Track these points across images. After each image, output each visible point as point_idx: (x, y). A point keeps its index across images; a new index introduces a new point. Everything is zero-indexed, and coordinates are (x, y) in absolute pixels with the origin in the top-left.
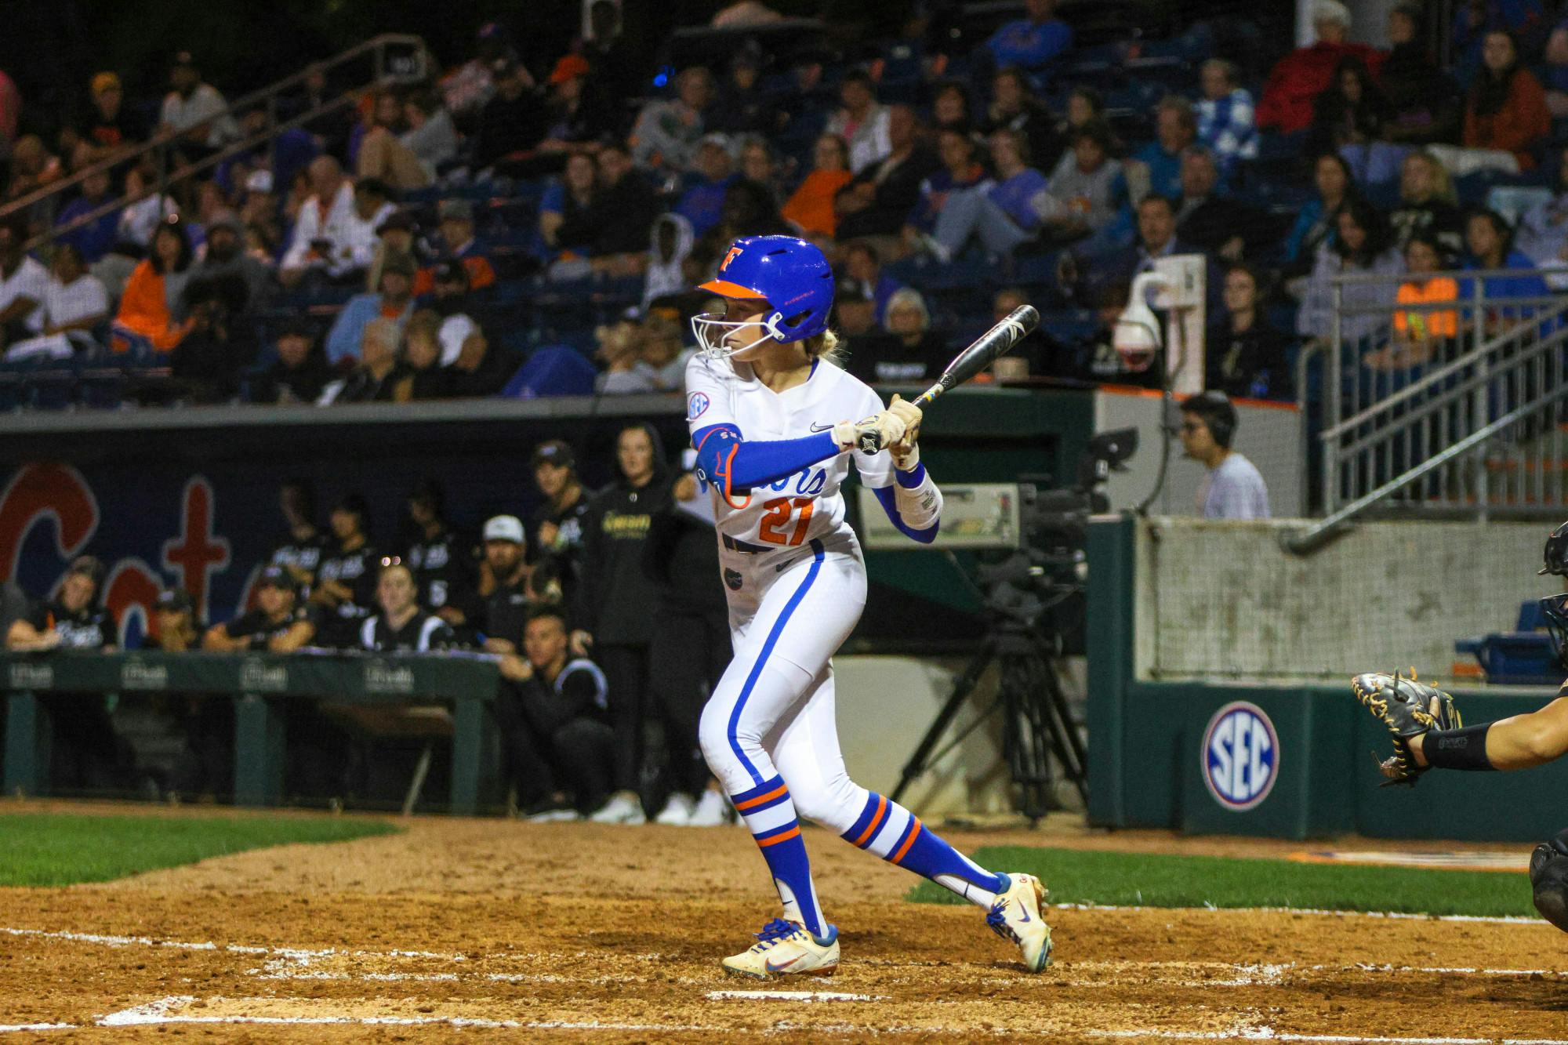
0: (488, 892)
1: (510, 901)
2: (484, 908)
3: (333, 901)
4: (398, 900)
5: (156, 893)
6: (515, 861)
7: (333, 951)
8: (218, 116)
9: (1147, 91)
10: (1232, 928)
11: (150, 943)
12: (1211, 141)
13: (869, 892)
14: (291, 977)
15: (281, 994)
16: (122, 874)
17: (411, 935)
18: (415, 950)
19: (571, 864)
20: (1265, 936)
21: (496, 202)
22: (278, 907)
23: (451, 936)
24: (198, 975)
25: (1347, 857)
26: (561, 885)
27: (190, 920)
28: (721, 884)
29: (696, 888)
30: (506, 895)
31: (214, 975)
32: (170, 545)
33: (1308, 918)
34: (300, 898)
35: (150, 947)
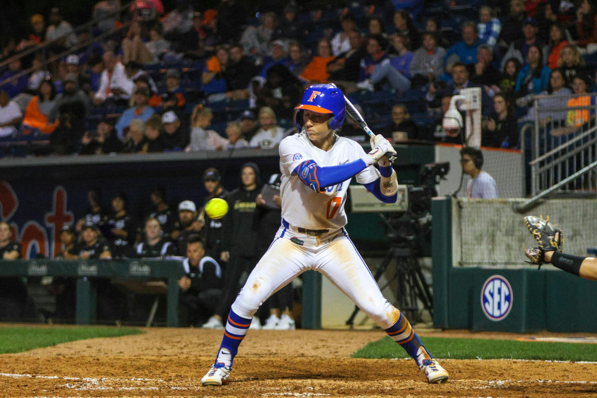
0: (176, 355)
1: (184, 358)
2: (173, 361)
3: (110, 359)
4: (137, 359)
5: (35, 357)
6: (188, 343)
7: (107, 379)
8: (69, 34)
9: (458, 20)
10: (487, 367)
11: (31, 376)
12: (485, 41)
13: (337, 354)
14: (89, 389)
15: (84, 396)
16: (22, 350)
17: (141, 372)
18: (142, 378)
19: (212, 344)
20: (500, 370)
21: (185, 69)
22: (86, 362)
23: (158, 372)
24: (50, 389)
25: (540, 339)
26: (207, 352)
27: (49, 367)
28: (274, 352)
29: (264, 353)
30: (183, 356)
31: (56, 389)
32: (49, 215)
33: (519, 363)
34: (96, 358)
35: (30, 378)
